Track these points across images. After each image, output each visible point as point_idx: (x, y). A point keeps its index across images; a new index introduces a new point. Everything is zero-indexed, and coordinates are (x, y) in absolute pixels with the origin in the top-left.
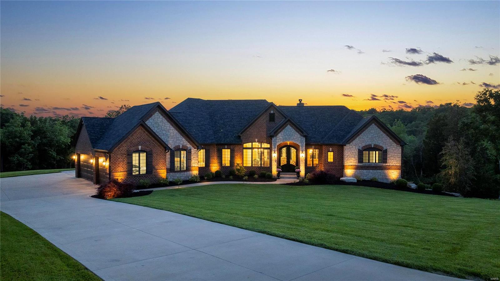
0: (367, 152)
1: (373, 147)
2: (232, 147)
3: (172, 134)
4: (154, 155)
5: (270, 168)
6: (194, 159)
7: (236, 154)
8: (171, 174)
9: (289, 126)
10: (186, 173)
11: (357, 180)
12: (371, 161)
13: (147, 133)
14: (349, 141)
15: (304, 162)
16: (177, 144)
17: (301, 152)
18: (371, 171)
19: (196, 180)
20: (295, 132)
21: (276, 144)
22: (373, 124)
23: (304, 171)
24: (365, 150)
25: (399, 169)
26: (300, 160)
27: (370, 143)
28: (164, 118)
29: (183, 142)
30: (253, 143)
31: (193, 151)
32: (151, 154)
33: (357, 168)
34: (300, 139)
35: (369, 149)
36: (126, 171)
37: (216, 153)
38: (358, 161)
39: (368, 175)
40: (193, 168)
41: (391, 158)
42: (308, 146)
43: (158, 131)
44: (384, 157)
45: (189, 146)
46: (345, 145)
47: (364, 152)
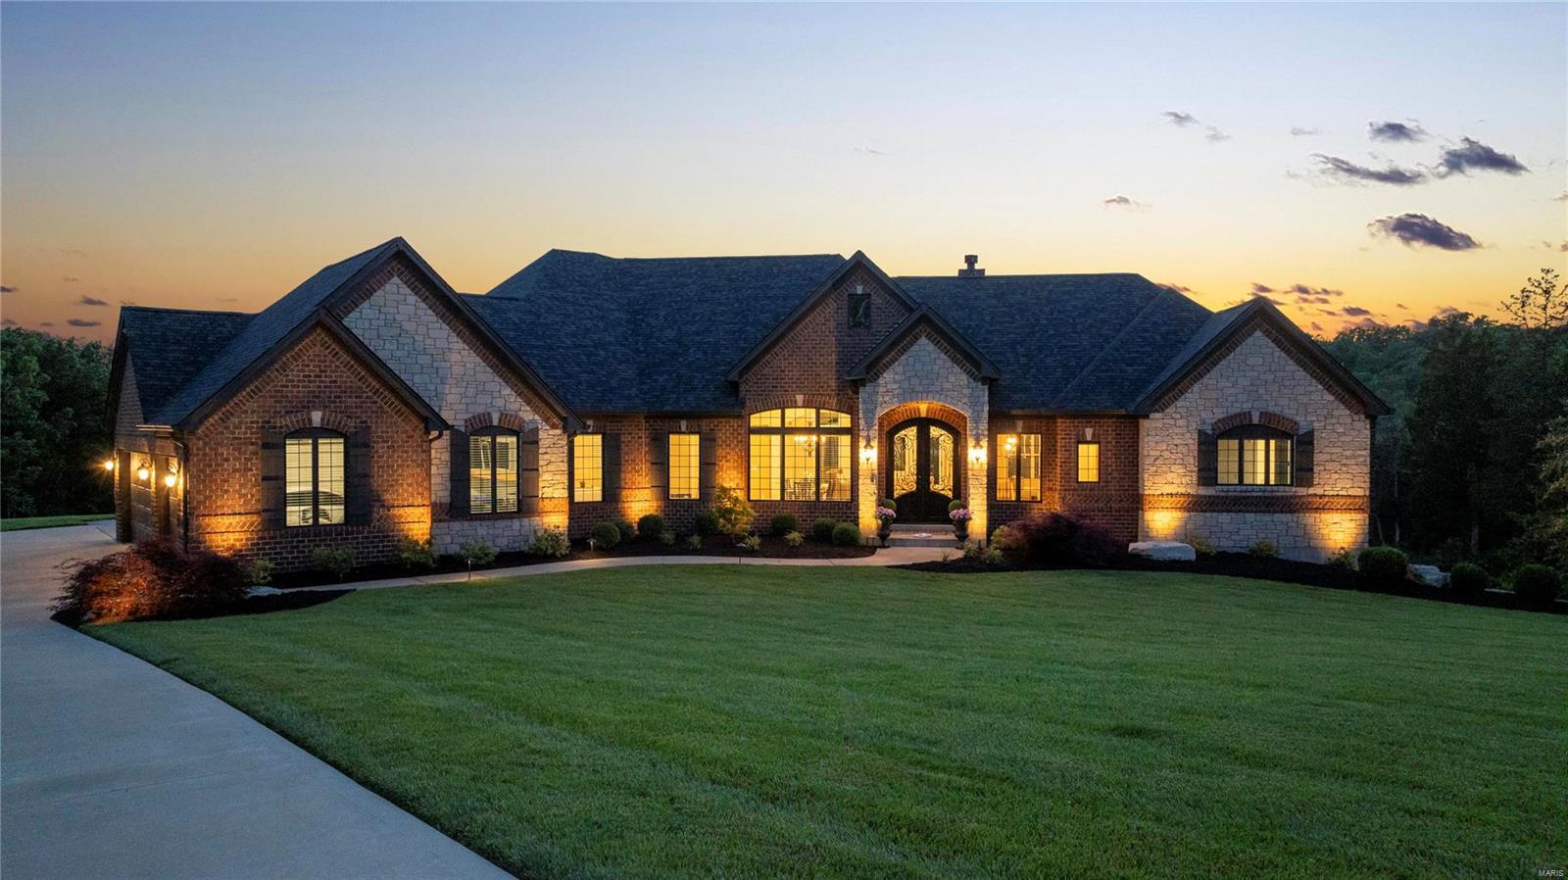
0: (1234, 444)
1: (1256, 420)
2: (705, 424)
3: (457, 370)
4: (380, 448)
5: (851, 508)
6: (551, 467)
7: (720, 452)
8: (456, 526)
9: (923, 340)
10: (516, 523)
11: (1197, 551)
12: (1248, 479)
13: (345, 357)
14: (1161, 399)
15: (985, 480)
16: (480, 410)
17: (971, 442)
18: (1250, 517)
20: (949, 363)
21: (872, 412)
22: (1258, 333)
23: (985, 515)
24: (1227, 434)
25: (1359, 510)
26: (970, 473)
27: (1246, 407)
28: (423, 305)
29: (507, 400)
30: (787, 410)
31: (550, 437)
32: (366, 445)
33: (1196, 505)
34: (966, 391)
35: (1242, 429)
36: (258, 513)
37: (645, 449)
38: (1199, 478)
39: (1240, 532)
40: (547, 505)
41: (1329, 466)
42: (1000, 420)
43: (398, 353)
44: (1301, 464)
45: (528, 415)
46: (1147, 417)
47: (1222, 444)
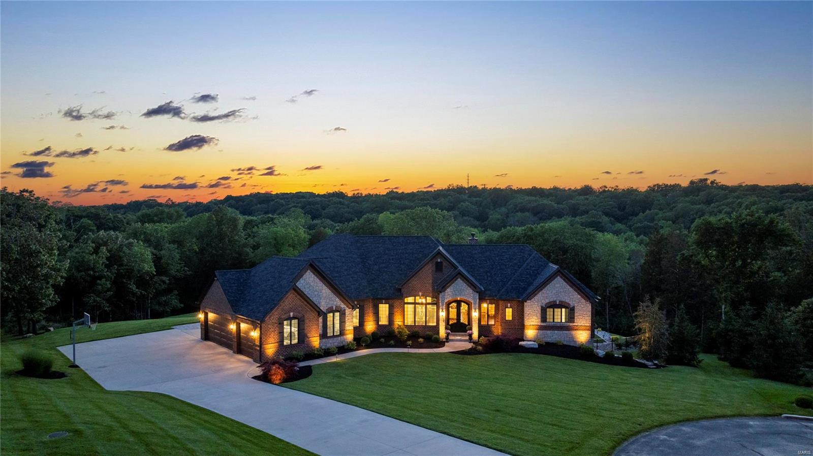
0: (552, 310)
1: (558, 303)
2: (390, 301)
3: (324, 295)
4: (307, 321)
5: (436, 329)
6: (349, 321)
7: (395, 310)
8: (324, 340)
9: (459, 279)
10: (339, 338)
11: (538, 345)
12: (556, 321)
13: (298, 297)
14: (529, 297)
15: (477, 322)
16: (330, 306)
17: (473, 310)
18: (556, 332)
19: (352, 348)
20: (467, 287)
21: (444, 301)
22: (559, 277)
23: (477, 332)
24: (549, 307)
25: (588, 330)
26: (473, 320)
27: (555, 299)
28: (316, 277)
29: (337, 302)
30: (416, 297)
31: (348, 311)
32: (304, 321)
33: (540, 328)
34: (472, 295)
35: (554, 305)
36: (277, 342)
37: (371, 309)
38: (541, 320)
39: (554, 337)
40: (347, 332)
41: (579, 317)
42: (482, 299)
43: (309, 292)
44: (571, 317)
45: (343, 306)
46: (526, 302)
47: (548, 310)
